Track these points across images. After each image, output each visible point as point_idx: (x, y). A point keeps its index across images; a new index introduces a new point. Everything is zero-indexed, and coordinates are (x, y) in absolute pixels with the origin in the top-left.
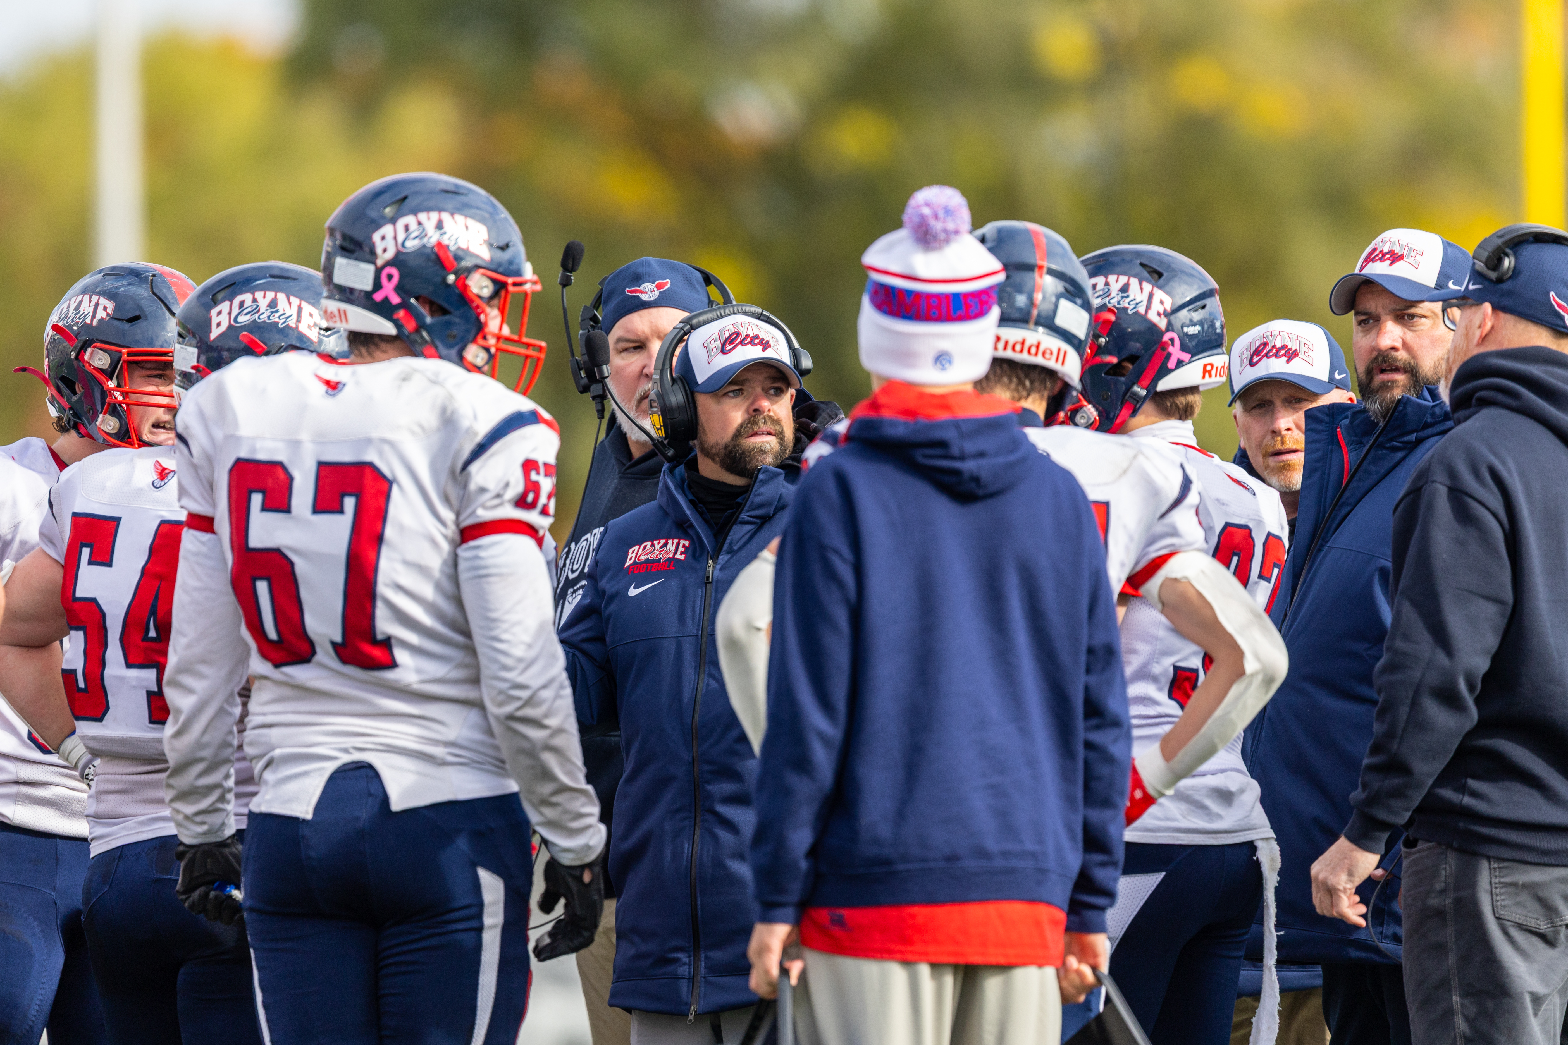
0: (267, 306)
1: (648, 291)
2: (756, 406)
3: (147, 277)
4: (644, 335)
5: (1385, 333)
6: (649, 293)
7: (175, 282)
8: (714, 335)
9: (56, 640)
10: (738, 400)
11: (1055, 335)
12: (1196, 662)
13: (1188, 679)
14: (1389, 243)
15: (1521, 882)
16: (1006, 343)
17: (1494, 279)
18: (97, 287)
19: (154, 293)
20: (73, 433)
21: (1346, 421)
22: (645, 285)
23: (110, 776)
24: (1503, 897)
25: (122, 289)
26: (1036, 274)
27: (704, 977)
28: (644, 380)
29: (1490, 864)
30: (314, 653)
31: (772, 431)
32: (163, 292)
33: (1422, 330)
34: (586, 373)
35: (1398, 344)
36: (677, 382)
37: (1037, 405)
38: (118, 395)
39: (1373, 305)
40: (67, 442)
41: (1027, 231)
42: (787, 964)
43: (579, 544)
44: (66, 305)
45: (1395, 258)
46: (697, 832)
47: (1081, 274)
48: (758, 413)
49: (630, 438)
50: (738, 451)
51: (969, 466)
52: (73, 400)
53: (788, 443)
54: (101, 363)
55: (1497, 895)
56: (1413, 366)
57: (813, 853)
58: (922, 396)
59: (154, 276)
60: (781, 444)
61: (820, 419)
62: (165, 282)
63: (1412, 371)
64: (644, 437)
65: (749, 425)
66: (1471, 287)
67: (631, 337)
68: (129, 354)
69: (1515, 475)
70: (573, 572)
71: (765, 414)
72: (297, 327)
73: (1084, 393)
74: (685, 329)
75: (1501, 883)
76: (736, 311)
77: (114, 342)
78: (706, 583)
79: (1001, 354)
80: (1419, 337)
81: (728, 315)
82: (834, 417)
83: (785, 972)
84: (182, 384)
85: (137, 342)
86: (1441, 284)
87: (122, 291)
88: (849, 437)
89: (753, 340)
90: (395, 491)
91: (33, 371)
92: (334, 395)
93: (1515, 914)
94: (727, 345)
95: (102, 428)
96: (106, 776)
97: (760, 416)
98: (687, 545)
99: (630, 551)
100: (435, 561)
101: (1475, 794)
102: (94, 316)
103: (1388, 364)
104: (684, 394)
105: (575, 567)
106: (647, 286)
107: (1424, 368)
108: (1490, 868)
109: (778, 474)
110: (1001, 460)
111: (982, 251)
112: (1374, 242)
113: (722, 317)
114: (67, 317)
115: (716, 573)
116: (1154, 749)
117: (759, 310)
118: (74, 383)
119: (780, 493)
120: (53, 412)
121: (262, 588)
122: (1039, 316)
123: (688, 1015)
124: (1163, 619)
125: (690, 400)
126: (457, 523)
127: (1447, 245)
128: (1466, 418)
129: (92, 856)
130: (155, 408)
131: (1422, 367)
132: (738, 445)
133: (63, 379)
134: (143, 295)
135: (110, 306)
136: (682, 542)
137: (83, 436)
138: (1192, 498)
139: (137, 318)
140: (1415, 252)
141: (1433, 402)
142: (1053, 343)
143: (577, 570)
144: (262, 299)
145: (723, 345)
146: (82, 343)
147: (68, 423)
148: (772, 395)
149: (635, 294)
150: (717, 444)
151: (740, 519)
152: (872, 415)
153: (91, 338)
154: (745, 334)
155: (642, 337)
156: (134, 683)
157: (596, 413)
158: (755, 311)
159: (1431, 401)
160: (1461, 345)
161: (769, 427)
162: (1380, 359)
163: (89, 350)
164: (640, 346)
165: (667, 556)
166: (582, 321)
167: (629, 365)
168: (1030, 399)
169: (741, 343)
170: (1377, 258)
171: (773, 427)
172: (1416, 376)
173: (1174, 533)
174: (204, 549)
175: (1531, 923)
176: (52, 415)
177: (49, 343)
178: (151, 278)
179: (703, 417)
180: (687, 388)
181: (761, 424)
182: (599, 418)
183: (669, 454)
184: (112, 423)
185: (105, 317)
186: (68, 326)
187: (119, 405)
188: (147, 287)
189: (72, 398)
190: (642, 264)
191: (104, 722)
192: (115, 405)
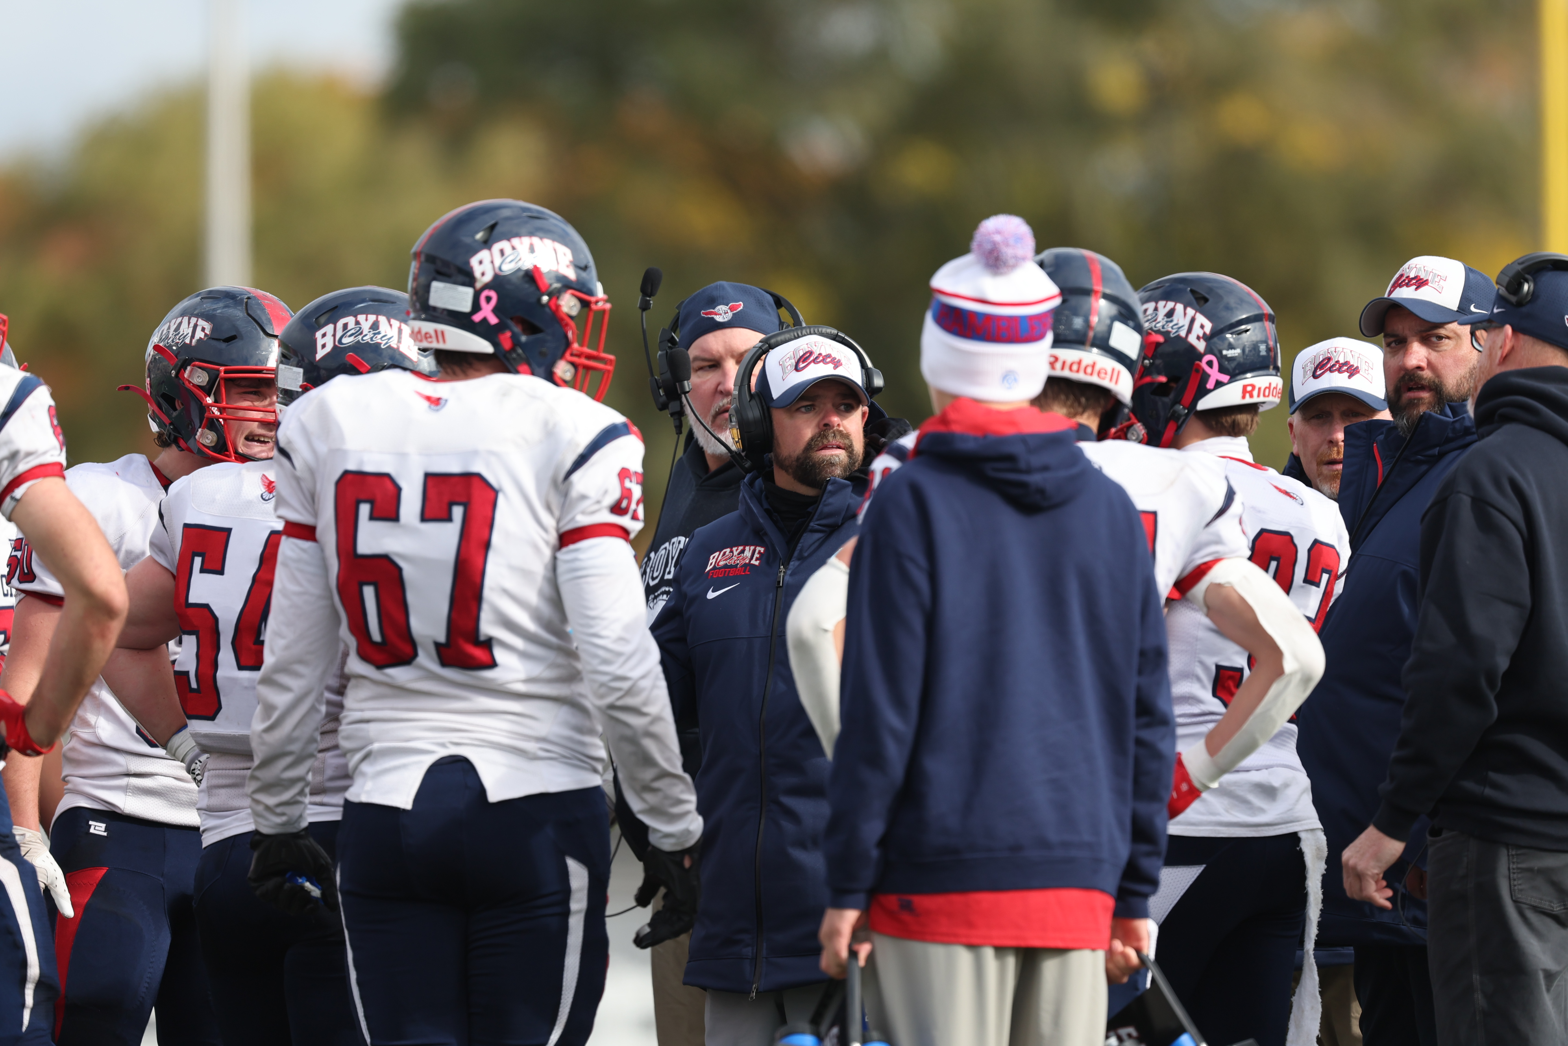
0: (370, 328)
1: (722, 313)
2: (826, 421)
3: (242, 300)
4: (719, 355)
5: (1411, 354)
6: (723, 314)
7: (268, 304)
8: (789, 354)
9: (163, 644)
10: (810, 415)
11: (1109, 356)
12: (1240, 661)
13: (1231, 678)
14: (1415, 269)
15: (1536, 868)
16: (1064, 363)
17: (1515, 303)
18: (195, 309)
19: (249, 315)
20: (174, 447)
21: (1381, 437)
22: (719, 307)
23: (221, 771)
24: (1520, 882)
25: (219, 311)
26: (1092, 299)
27: (766, 958)
28: (718, 396)
29: (1508, 852)
30: (415, 655)
31: (841, 445)
32: (257, 314)
33: (1446, 350)
34: (665, 391)
35: (1424, 364)
36: (754, 399)
37: (1091, 422)
38: (215, 410)
39: (1400, 327)
40: (168, 457)
41: (1083, 258)
42: (856, 947)
43: (658, 553)
44: (166, 327)
45: (1420, 283)
46: (763, 821)
47: (1133, 298)
48: (828, 428)
49: (707, 452)
50: (809, 463)
51: (1035, 479)
52: (173, 416)
53: (857, 456)
54: (200, 381)
55: (1514, 880)
56: (1437, 384)
57: (883, 843)
58: (990, 412)
59: (249, 298)
60: (850, 457)
61: (890, 435)
62: (259, 304)
63: (1436, 389)
64: (723, 449)
65: (819, 439)
66: (1495, 311)
67: (707, 356)
68: (226, 372)
69: (1534, 486)
70: (653, 579)
71: (835, 428)
72: (398, 348)
73: (1133, 410)
74: (763, 348)
75: (1518, 868)
76: (812, 332)
77: (212, 360)
78: (777, 587)
79: (1058, 373)
80: (1443, 357)
81: (805, 335)
82: (903, 433)
83: (853, 954)
84: (284, 401)
85: (233, 361)
86: (1463, 308)
87: (219, 313)
88: (918, 450)
89: (825, 359)
90: (501, 500)
91: (135, 390)
92: (438, 410)
93: (1531, 897)
94: (801, 363)
95: (200, 441)
96: (217, 771)
97: (829, 430)
98: (762, 551)
99: (712, 557)
100: (539, 566)
101: (1495, 786)
102: (193, 337)
103: (1414, 382)
104: (760, 408)
105: (655, 575)
106: (721, 308)
107: (1447, 386)
108: (1508, 855)
109: (846, 486)
110: (1063, 474)
111: (1041, 276)
112: (1401, 269)
113: (799, 337)
114: (167, 338)
115: (787, 578)
116: (1200, 744)
117: (835, 331)
118: (174, 400)
119: (847, 504)
120: (154, 427)
121: (369, 593)
122: (1095, 337)
123: (750, 993)
124: (1206, 621)
125: (766, 414)
126: (557, 530)
127: (1468, 271)
128: (1489, 434)
129: (204, 846)
130: (252, 422)
131: (1445, 385)
132: (809, 458)
133: (165, 396)
134: (239, 316)
135: (208, 327)
136: (758, 549)
137: (182, 450)
138: (1236, 508)
139: (233, 338)
140: (1439, 277)
141: (1454, 418)
142: (1108, 363)
143: (657, 577)
144: (365, 321)
145: (797, 364)
146: (182, 361)
147: (169, 438)
148: (842, 411)
149: (710, 316)
150: (790, 456)
151: (810, 528)
152: (941, 429)
153: (190, 358)
154: (818, 353)
155: (717, 355)
156: (246, 684)
157: (674, 429)
158: (831, 332)
159: (1452, 417)
160: (1486, 365)
161: (839, 440)
162: (1407, 377)
163: (189, 368)
164: (715, 364)
165: (743, 562)
166: (660, 342)
167: (705, 382)
168: (1086, 415)
169: (814, 361)
170: (1404, 283)
171: (842, 441)
172: (1440, 393)
173: (1218, 541)
174: (305, 556)
175: (1546, 905)
176: (153, 431)
177: (151, 362)
178: (245, 300)
179: (777, 431)
180: (764, 404)
181: (830, 439)
182: (677, 434)
183: (746, 466)
184: (210, 437)
185: (203, 337)
186: (168, 346)
187: (216, 419)
188: (242, 308)
189: (172, 414)
190: (716, 287)
191: (216, 721)
192: (213, 419)
